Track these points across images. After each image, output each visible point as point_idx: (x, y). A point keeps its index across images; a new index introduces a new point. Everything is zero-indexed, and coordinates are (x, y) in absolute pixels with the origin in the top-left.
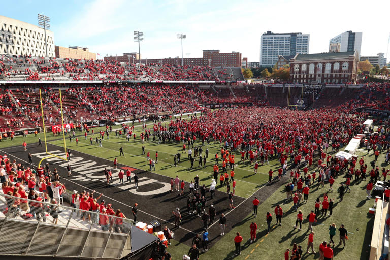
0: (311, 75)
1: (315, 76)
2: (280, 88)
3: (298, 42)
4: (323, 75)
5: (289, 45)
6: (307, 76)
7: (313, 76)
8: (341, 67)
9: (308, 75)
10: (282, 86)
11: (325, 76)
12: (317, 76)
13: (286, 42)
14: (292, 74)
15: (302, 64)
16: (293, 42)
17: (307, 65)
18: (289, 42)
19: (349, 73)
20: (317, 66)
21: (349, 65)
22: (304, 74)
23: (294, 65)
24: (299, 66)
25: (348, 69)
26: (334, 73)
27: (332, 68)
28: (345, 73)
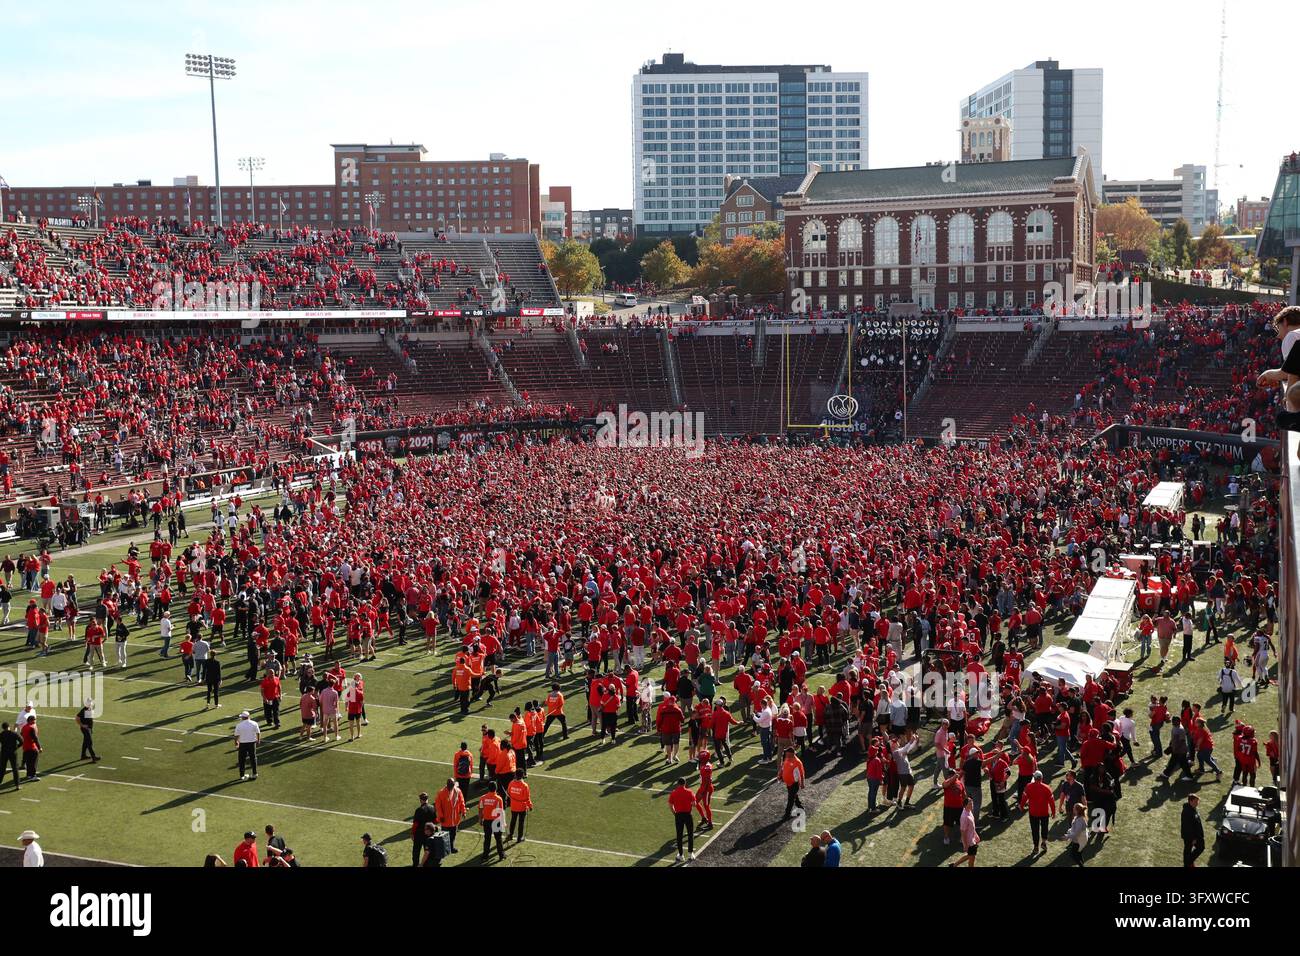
0: (887, 272)
1: (905, 275)
2: (740, 340)
3: (814, 111)
4: (943, 273)
5: (772, 123)
6: (869, 275)
7: (895, 278)
8: (1019, 233)
9: (872, 272)
10: (750, 331)
11: (953, 279)
12: (915, 275)
13: (758, 112)
14: (797, 269)
15: (840, 219)
16: (789, 111)
17: (862, 223)
18: (772, 111)
19: (1057, 261)
20: (909, 227)
21: (1055, 220)
22: (854, 266)
23: (802, 226)
24: (828, 230)
25: (1054, 241)
26: (991, 259)
27: (980, 235)
28: (1039, 262)
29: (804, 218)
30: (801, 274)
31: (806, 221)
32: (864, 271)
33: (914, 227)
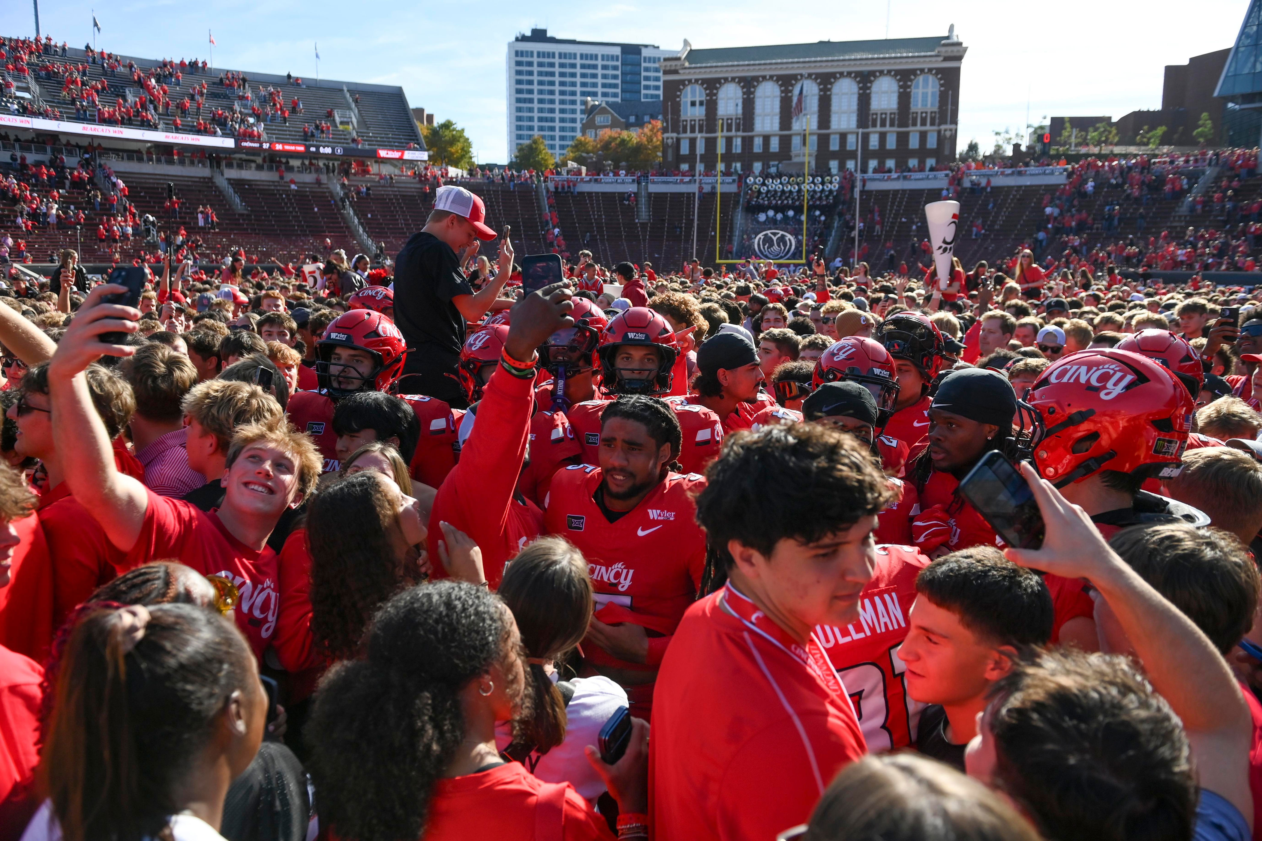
0: (766, 139)
1: (785, 141)
2: (622, 196)
3: (647, 78)
4: (823, 140)
5: (615, 86)
6: (748, 142)
7: (775, 146)
8: (904, 98)
9: (751, 139)
10: (633, 188)
11: (834, 146)
12: (796, 141)
13: (604, 76)
14: (674, 135)
15: (720, 83)
16: (629, 78)
17: (743, 87)
18: (615, 77)
19: (943, 127)
20: (791, 91)
21: (941, 85)
22: (733, 133)
23: (680, 90)
24: (707, 95)
25: (940, 107)
26: (874, 125)
27: (864, 100)
28: (924, 128)
29: (682, 82)
30: (678, 140)
31: (684, 85)
32: (744, 139)
33: (796, 91)
